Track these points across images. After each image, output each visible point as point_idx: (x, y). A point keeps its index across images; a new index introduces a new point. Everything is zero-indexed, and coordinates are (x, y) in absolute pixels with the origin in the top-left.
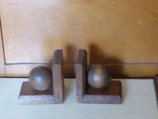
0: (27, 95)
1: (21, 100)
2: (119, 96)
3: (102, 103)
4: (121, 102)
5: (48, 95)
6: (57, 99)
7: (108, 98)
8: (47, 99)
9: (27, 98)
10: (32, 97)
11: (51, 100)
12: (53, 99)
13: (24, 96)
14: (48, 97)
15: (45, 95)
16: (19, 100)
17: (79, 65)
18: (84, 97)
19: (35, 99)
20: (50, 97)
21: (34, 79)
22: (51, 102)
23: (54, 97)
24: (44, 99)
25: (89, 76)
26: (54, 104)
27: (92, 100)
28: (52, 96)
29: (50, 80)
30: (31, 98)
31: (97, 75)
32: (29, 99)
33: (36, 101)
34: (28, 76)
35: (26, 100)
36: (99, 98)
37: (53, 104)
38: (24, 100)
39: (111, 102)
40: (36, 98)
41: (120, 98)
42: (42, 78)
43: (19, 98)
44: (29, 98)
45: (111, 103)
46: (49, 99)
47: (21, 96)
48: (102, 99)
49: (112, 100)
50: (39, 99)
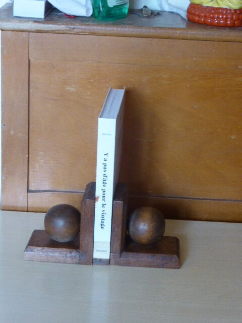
1: (28, 252)
2: (175, 256)
3: (150, 267)
4: (179, 265)
5: (71, 249)
6: (84, 257)
7: (158, 258)
8: (69, 255)
9: (37, 250)
11: (75, 257)
12: (78, 256)
13: (34, 247)
14: (71, 253)
15: (67, 249)
16: (26, 252)
17: (118, 201)
20: (74, 253)
22: (74, 260)
23: (79, 252)
24: (64, 255)
25: (131, 223)
26: (79, 264)
27: (133, 260)
28: (77, 251)
30: (44, 251)
31: (144, 221)
32: (41, 253)
33: (51, 256)
35: (36, 253)
36: (145, 257)
38: (34, 253)
39: (163, 264)
40: (51, 251)
41: (178, 259)
43: (26, 250)
44: (41, 250)
45: (163, 267)
46: (72, 255)
47: (29, 247)
48: (149, 260)
49: (165, 261)
50: (57, 254)
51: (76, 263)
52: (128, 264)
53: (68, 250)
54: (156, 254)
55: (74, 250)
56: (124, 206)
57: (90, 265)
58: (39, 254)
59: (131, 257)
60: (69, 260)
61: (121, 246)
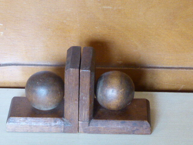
0: (21, 117)
1: (11, 123)
3: (120, 133)
5: (55, 118)
6: (69, 125)
7: (128, 124)
8: (53, 124)
9: (20, 121)
10: (29, 119)
11: (59, 126)
12: (63, 124)
13: (17, 118)
14: (55, 122)
16: (8, 124)
17: (85, 71)
18: (91, 124)
19: (35, 124)
20: (59, 122)
21: (34, 91)
22: (59, 129)
23: (64, 121)
24: (49, 124)
26: (64, 132)
27: (103, 127)
28: (62, 119)
29: (59, 93)
30: (27, 121)
31: (113, 88)
32: (24, 124)
33: (35, 126)
34: (24, 85)
35: (18, 124)
36: (115, 124)
37: (62, 132)
38: (16, 124)
39: (134, 131)
40: (35, 122)
42: (47, 90)
43: (8, 121)
44: (24, 121)
46: (56, 124)
47: (11, 118)
48: (120, 126)
49: (135, 128)
50: (41, 124)
51: (61, 132)
52: (98, 132)
53: (52, 119)
54: (126, 121)
55: (58, 119)
56: (91, 75)
57: (76, 133)
58: (22, 125)
59: (100, 124)
60: (53, 129)
61: (90, 115)
